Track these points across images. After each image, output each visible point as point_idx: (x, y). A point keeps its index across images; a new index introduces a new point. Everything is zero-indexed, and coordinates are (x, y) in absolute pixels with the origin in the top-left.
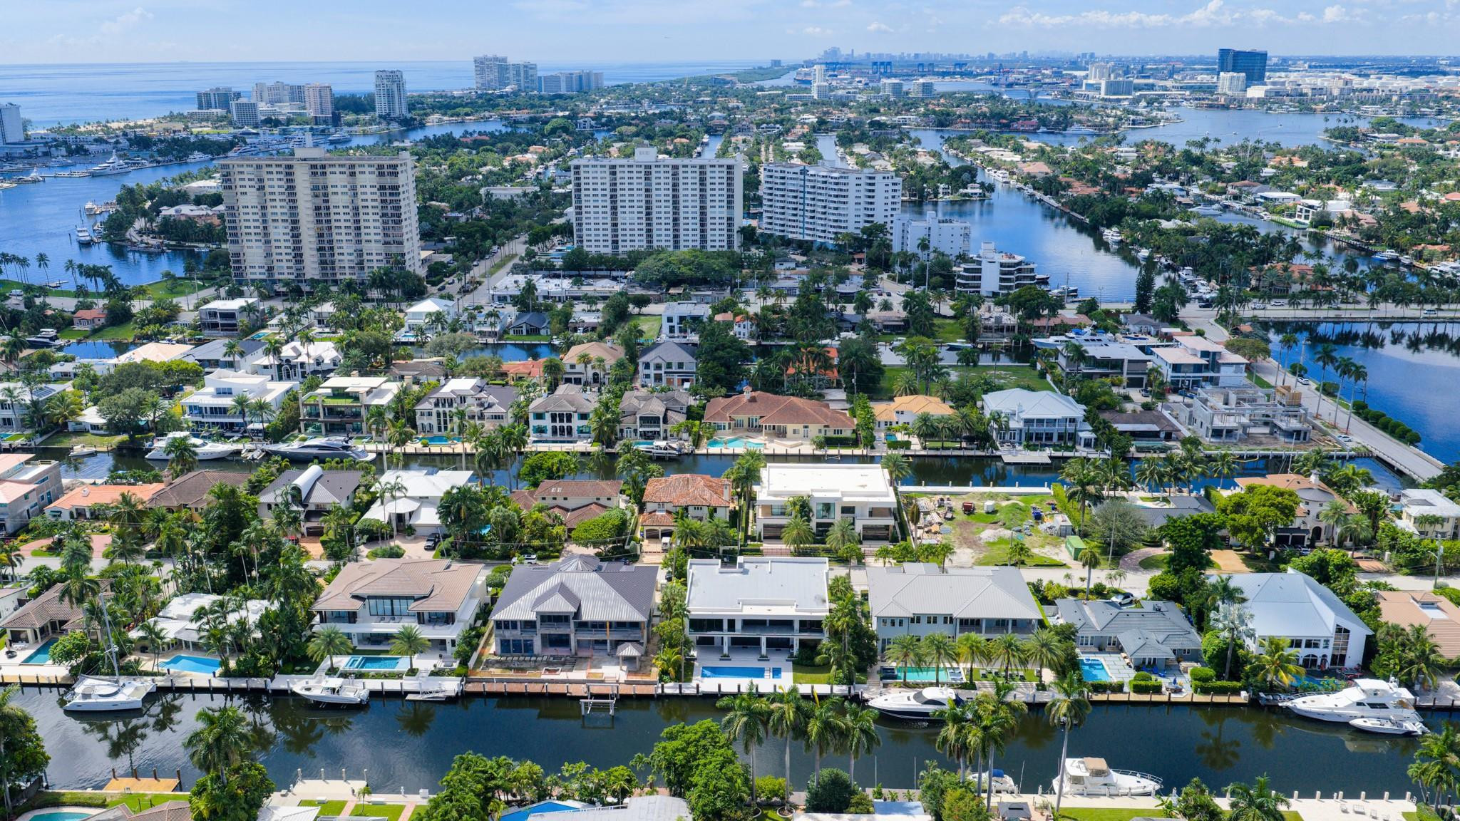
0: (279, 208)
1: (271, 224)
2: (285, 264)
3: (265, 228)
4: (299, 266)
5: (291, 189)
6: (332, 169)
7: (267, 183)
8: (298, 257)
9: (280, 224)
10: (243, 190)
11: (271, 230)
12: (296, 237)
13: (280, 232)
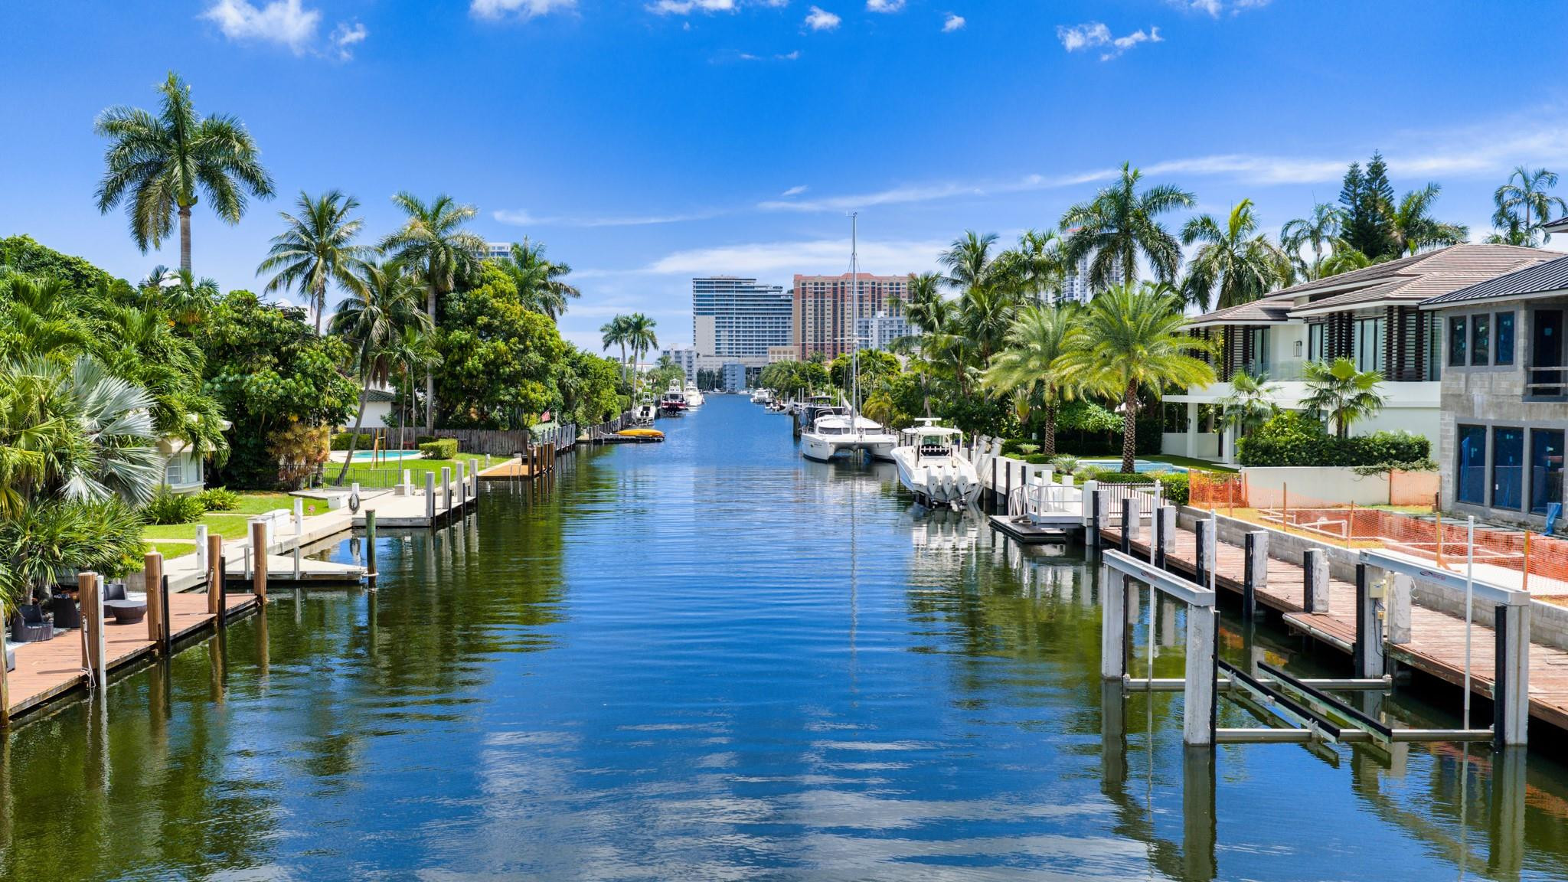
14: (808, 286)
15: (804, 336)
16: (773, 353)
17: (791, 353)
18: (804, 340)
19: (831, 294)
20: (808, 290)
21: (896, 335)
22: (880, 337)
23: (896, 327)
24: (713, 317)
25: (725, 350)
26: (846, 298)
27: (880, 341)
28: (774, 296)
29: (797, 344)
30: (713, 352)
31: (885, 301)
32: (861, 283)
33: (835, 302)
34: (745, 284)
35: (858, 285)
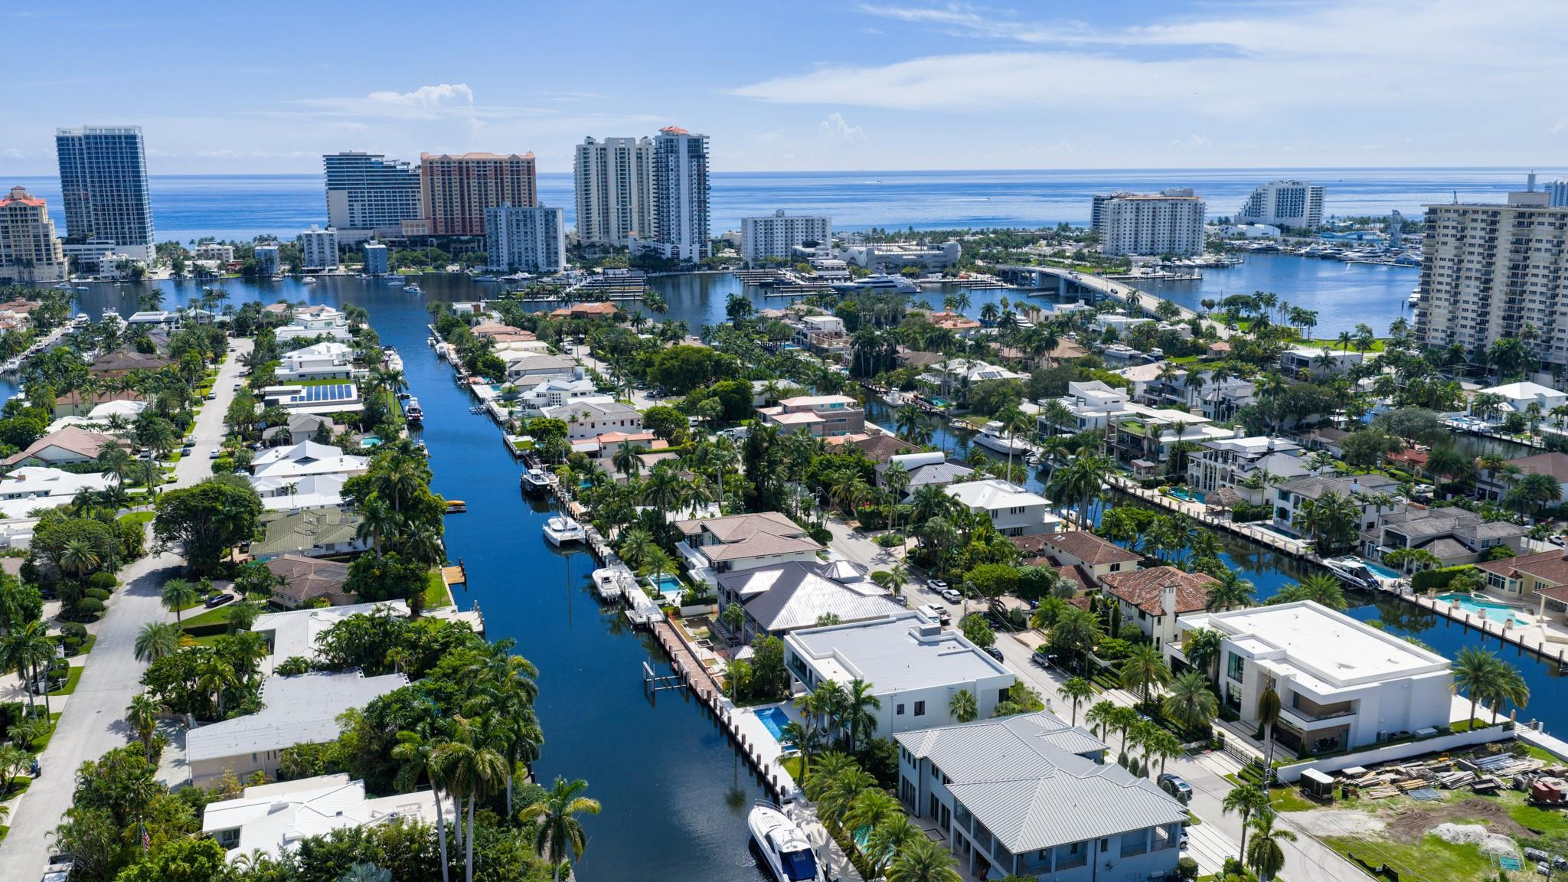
0: (1474, 263)
1: (1463, 282)
2: (1468, 331)
3: (1457, 286)
4: (1481, 335)
5: (1491, 241)
6: (1541, 219)
7: (1469, 232)
8: (1482, 325)
9: (1473, 283)
10: (1445, 239)
11: (1462, 289)
12: (1485, 300)
13: (1470, 291)
14: (433, 165)
15: (434, 211)
16: (406, 226)
17: (423, 225)
18: (434, 214)
19: (457, 171)
20: (435, 168)
21: (522, 224)
22: (508, 226)
23: (521, 217)
24: (346, 192)
25: (358, 221)
26: (471, 176)
27: (508, 229)
28: (402, 171)
29: (427, 218)
30: (347, 224)
31: (507, 178)
32: (484, 163)
33: (461, 180)
34: (373, 160)
35: (482, 164)
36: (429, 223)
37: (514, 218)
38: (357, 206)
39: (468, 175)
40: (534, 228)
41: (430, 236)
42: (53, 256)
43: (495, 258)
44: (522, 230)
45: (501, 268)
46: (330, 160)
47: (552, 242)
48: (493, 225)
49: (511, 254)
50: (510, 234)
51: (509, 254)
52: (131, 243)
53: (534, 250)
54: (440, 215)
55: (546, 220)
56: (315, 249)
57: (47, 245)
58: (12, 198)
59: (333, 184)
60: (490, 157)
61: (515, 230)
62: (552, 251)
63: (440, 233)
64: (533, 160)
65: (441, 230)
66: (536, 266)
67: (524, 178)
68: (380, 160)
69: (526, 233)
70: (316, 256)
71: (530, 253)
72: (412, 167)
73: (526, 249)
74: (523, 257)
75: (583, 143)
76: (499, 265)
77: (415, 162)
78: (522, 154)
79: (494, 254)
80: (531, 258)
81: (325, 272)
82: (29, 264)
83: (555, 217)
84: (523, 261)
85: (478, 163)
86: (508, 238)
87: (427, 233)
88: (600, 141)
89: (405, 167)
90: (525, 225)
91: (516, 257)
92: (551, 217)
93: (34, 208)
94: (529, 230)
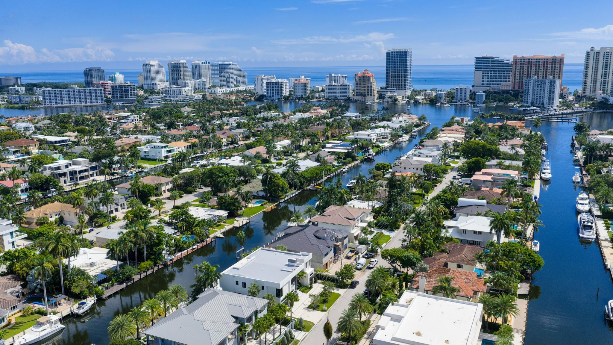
14: (518, 61)
15: (515, 80)
16: (502, 86)
17: (509, 86)
18: (515, 81)
19: (527, 64)
20: (518, 62)
21: (539, 86)
22: (533, 87)
23: (540, 83)
24: (482, 72)
25: (485, 84)
26: (533, 65)
27: (533, 88)
28: (506, 63)
29: (512, 83)
30: (481, 84)
31: (549, 66)
32: (539, 59)
33: (528, 67)
34: (495, 59)
35: (538, 60)
36: (512, 85)
37: (537, 83)
38: (486, 77)
39: (531, 65)
40: (545, 88)
41: (512, 90)
42: (372, 93)
43: (526, 100)
44: (539, 88)
45: (528, 105)
46: (478, 60)
47: (552, 94)
48: (527, 86)
49: (533, 99)
50: (533, 90)
51: (532, 99)
52: (401, 90)
53: (543, 97)
54: (517, 81)
55: (551, 85)
56: (459, 94)
57: (371, 89)
58: (363, 73)
59: (477, 69)
60: (542, 57)
61: (536, 88)
62: (551, 98)
63: (516, 89)
64: (563, 58)
65: (517, 88)
66: (543, 104)
67: (557, 66)
68: (498, 59)
69: (541, 90)
70: (459, 96)
71: (541, 99)
72: (510, 61)
73: (540, 97)
74: (538, 100)
75: (589, 50)
76: (527, 103)
77: (512, 60)
78: (558, 55)
79: (526, 98)
80: (541, 101)
81: (459, 103)
82: (365, 96)
83: (555, 83)
84: (538, 102)
85: (537, 59)
86: (533, 92)
87: (510, 89)
88: (597, 49)
89: (508, 62)
90: (541, 86)
91: (535, 100)
92: (553, 83)
93: (369, 77)
94: (542, 89)
